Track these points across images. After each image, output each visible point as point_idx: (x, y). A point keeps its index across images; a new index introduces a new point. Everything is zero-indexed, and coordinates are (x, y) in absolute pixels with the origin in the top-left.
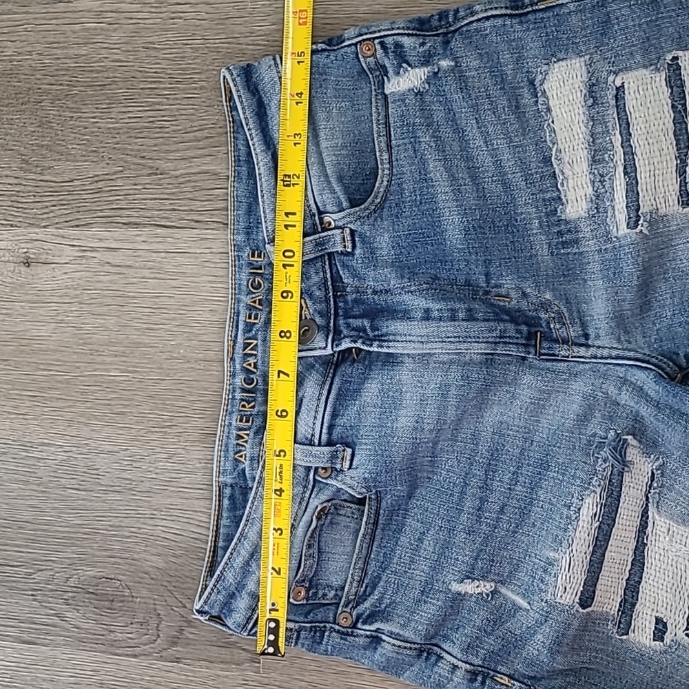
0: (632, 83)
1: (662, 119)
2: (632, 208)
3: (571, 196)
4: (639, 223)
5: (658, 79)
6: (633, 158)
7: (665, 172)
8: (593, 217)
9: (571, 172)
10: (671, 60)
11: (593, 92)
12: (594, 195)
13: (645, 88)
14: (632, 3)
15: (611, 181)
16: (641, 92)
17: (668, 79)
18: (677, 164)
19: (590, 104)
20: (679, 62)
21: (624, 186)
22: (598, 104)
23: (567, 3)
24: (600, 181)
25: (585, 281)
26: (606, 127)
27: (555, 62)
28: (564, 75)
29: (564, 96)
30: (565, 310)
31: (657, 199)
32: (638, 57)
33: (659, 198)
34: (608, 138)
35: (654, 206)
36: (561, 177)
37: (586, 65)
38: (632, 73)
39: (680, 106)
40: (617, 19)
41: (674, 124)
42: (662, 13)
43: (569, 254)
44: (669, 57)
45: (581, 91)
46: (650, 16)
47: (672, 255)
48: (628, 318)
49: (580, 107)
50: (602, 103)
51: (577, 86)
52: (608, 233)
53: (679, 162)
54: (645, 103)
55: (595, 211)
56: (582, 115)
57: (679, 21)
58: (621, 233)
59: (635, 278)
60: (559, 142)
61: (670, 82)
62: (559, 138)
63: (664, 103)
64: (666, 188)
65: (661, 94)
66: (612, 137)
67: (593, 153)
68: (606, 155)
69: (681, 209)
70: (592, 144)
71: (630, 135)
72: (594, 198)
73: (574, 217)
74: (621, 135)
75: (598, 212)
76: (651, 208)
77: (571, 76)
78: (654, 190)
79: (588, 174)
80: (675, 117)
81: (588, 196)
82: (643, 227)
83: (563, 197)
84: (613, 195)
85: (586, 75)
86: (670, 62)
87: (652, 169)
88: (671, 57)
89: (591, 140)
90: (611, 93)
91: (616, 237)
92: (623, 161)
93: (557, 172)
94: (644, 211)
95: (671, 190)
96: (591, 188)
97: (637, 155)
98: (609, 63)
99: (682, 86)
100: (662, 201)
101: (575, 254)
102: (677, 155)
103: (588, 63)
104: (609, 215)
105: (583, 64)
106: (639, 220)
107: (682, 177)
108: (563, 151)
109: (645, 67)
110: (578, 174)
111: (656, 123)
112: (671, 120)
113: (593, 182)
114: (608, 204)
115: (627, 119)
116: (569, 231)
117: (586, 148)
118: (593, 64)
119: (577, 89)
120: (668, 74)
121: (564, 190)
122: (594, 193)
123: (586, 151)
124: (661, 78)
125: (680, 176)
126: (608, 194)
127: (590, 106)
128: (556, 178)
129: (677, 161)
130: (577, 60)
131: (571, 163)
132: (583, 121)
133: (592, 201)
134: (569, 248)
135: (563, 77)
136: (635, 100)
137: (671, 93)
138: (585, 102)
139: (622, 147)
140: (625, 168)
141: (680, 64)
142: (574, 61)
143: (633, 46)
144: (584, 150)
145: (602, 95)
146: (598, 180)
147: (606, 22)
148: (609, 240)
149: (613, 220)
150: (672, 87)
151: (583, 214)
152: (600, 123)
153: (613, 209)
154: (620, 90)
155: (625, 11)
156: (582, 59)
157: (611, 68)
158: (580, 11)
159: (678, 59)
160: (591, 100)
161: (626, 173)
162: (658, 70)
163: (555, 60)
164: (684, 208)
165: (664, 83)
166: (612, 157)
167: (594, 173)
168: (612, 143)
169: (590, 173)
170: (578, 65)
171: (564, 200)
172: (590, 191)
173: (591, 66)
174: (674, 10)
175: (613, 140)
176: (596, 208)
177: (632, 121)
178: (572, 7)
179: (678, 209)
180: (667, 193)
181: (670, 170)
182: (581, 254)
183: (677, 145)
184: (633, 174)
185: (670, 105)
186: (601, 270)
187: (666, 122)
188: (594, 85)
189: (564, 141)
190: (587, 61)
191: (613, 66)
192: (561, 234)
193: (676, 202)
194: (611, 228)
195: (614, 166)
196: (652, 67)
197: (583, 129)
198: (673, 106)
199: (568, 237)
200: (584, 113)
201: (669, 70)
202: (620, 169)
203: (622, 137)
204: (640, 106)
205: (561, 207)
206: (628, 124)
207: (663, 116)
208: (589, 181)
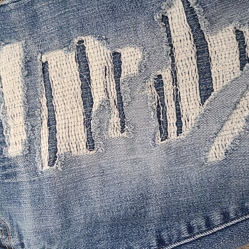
0: (52, 60)
1: (74, 86)
2: (52, 151)
3: (12, 140)
4: (56, 162)
5: (70, 57)
6: (54, 114)
7: (76, 124)
8: (26, 156)
9: (12, 123)
10: (78, 43)
11: (28, 66)
12: (27, 140)
13: (62, 64)
14: (50, 2)
15: (39, 130)
16: (59, 67)
17: (77, 57)
18: (84, 119)
19: (26, 75)
20: (84, 44)
21: (47, 134)
22: (31, 75)
23: (8, 4)
24: (31, 130)
25: (20, 204)
26: (36, 91)
27: (3, 45)
28: (9, 54)
29: (9, 69)
30: (8, 224)
31: (71, 145)
32: (56, 42)
33: (72, 143)
34: (37, 99)
35: (68, 149)
36: (6, 127)
37: (23, 47)
38: (53, 53)
39: (85, 76)
40: (41, 14)
41: (82, 89)
42: (68, 8)
43: (10, 183)
44: (76, 41)
45: (20, 65)
46: (61, 11)
47: (84, 186)
48: (52, 232)
49: (19, 76)
50: (34, 74)
51: (17, 62)
52: (36, 168)
53: (85, 117)
54: (62, 75)
55: (28, 152)
56: (20, 83)
57: (80, 14)
58: (44, 168)
59: (53, 204)
60: (5, 101)
61: (78, 59)
62: (5, 99)
63: (75, 74)
64: (77, 136)
65: (72, 68)
66: (40, 98)
67: (27, 109)
68: (36, 111)
69: (89, 152)
70: (26, 103)
71: (52, 97)
72: (27, 142)
73: (13, 156)
74: (46, 97)
75: (30, 153)
76: (66, 151)
77: (13, 55)
78: (68, 137)
79: (23, 124)
80: (82, 84)
81: (24, 141)
82: (58, 165)
83: (6, 141)
84: (40, 141)
85: (23, 54)
86: (77, 44)
87: (67, 122)
88: (77, 41)
89: (26, 100)
90: (40, 67)
91: (41, 172)
92: (47, 116)
93: (3, 123)
94: (60, 153)
95: (81, 138)
96: (25, 135)
97: (56, 112)
98: (38, 46)
99: (86, 62)
100: (75, 146)
101: (14, 183)
102: (84, 112)
103: (24, 45)
104: (37, 155)
105: (21, 46)
106: (56, 160)
107: (88, 128)
108: (8, 108)
109: (61, 48)
110: (17, 125)
111: (69, 89)
112: (79, 87)
113: (27, 131)
114: (36, 147)
115: (50, 85)
116: (10, 166)
117: (23, 106)
118: (27, 47)
119: (18, 64)
120: (77, 53)
121: (7, 136)
122: (27, 138)
123: (22, 108)
124: (72, 56)
125: (87, 127)
126: (37, 139)
127: (26, 76)
128: (2, 127)
129: (84, 116)
130: (17, 44)
131: (13, 117)
132: (21, 87)
133: (25, 144)
134: (10, 179)
135: (9, 56)
136: (55, 72)
137: (79, 67)
138: (22, 73)
139: (47, 106)
140: (48, 121)
141: (85, 46)
142: (15, 45)
143: (52, 33)
144: (22, 107)
145: (34, 69)
146: (30, 129)
147: (34, 16)
148: (36, 174)
149: (39, 159)
150: (79, 63)
151: (20, 154)
152: (33, 89)
153: (40, 151)
154: (45, 65)
155: (46, 9)
156: (20, 43)
157: (39, 49)
158: (18, 9)
159: (83, 42)
160: (26, 72)
161: (49, 125)
162: (69, 50)
163: (4, 44)
164: (91, 151)
165: (74, 60)
166: (40, 113)
167: (27, 124)
168: (40, 103)
169: (25, 124)
170: (18, 47)
171: (7, 144)
172: (25, 137)
173: (27, 48)
174: (75, 6)
175: (41, 101)
176: (29, 149)
177: (54, 87)
178: (12, 6)
179: (87, 152)
180: (78, 140)
181: (79, 123)
182: (17, 183)
183: (84, 104)
184: (54, 126)
185: (78, 75)
186: (30, 197)
187: (76, 87)
188: (29, 61)
189: (8, 100)
190: (24, 44)
191: (40, 48)
192: (5, 169)
193: (85, 147)
194: (38, 165)
195: (41, 119)
196: (66, 48)
197: (21, 92)
198: (81, 76)
199: (9, 171)
200: (22, 81)
201: (78, 50)
202: (45, 122)
203: (47, 99)
204: (58, 77)
205: (5, 148)
206: (51, 90)
207: (74, 83)
208: (24, 130)
